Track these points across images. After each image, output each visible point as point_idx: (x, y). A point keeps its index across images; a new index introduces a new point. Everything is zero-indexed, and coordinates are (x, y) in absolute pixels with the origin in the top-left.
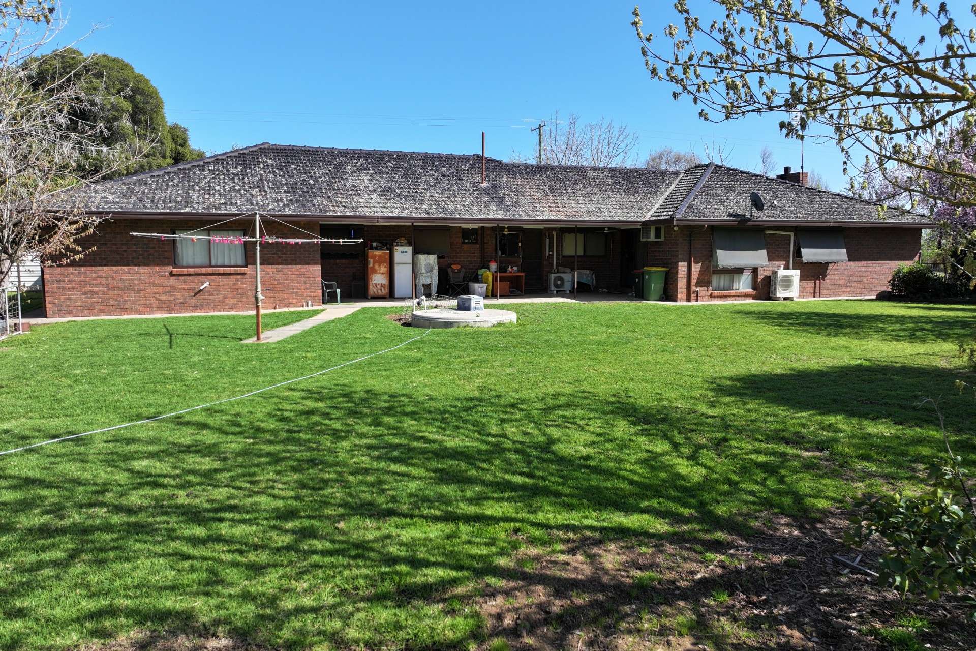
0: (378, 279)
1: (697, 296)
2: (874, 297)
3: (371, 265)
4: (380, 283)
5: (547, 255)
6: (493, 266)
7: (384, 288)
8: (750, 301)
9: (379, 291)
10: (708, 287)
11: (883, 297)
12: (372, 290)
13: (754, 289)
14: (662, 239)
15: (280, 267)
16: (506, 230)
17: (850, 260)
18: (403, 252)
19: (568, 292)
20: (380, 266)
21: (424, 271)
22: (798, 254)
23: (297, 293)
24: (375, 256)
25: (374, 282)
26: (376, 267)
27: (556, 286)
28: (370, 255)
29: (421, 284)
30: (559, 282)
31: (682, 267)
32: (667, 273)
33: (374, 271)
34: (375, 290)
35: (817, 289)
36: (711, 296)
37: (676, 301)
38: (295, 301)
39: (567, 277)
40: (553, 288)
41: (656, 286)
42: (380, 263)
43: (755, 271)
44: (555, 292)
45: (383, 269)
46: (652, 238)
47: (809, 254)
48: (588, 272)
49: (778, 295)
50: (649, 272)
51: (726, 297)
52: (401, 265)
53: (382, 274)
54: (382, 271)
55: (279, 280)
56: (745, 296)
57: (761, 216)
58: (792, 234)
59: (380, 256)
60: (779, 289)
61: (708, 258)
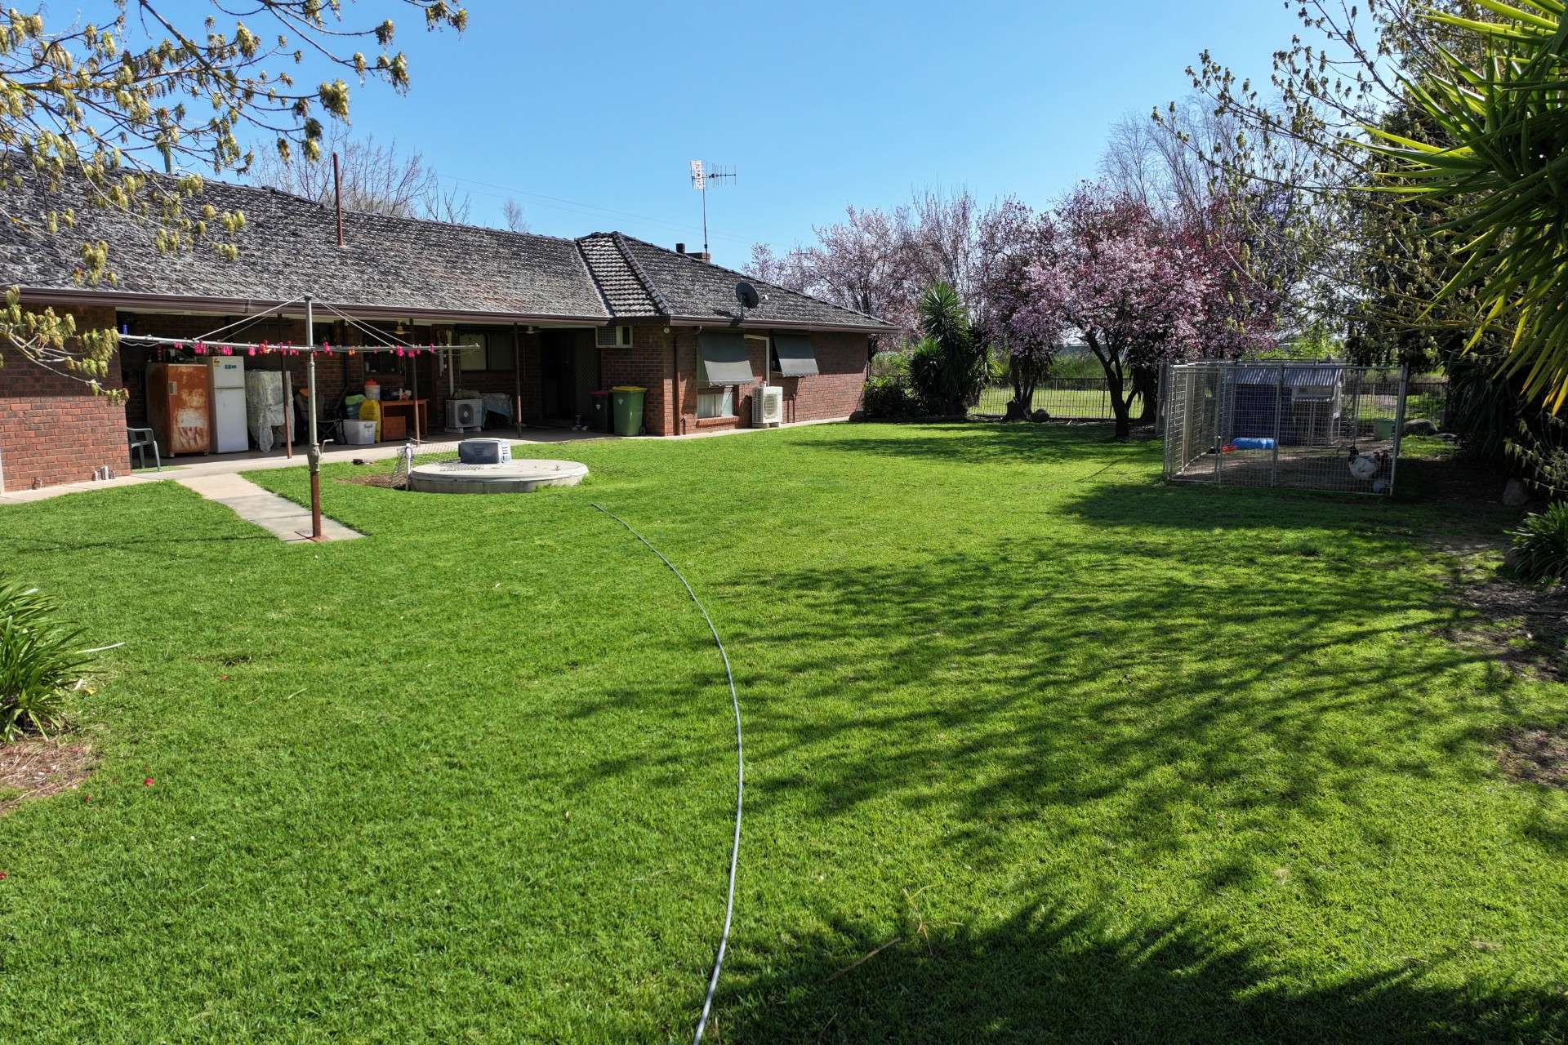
0: (188, 419)
1: (684, 426)
2: (847, 418)
3: (175, 393)
4: (193, 425)
5: (442, 370)
6: (374, 390)
7: (201, 436)
8: (733, 431)
9: (192, 442)
10: (693, 413)
11: (856, 419)
12: (179, 442)
13: (735, 413)
14: (630, 346)
15: (37, 400)
16: (400, 328)
17: (821, 373)
18: (228, 367)
19: (479, 429)
20: (190, 393)
21: (271, 401)
22: (777, 367)
23: (79, 452)
24: (181, 374)
25: (181, 425)
26: (185, 396)
27: (463, 420)
28: (171, 372)
29: (269, 425)
30: (466, 414)
31: (668, 385)
32: (646, 395)
33: (181, 404)
34: (184, 441)
35: (791, 408)
36: (698, 426)
37: (662, 434)
38: (75, 470)
39: (477, 404)
40: (458, 424)
41: (634, 415)
42: (191, 387)
43: (735, 389)
44: (462, 431)
45: (196, 400)
46: (619, 343)
47: (788, 365)
48: (503, 396)
49: (765, 421)
50: (625, 395)
51: (711, 426)
52: (225, 392)
53: (196, 408)
54: (195, 404)
55: (39, 429)
56: (725, 424)
57: (750, 316)
58: (767, 339)
59: (189, 375)
60: (765, 414)
61: (695, 373)
